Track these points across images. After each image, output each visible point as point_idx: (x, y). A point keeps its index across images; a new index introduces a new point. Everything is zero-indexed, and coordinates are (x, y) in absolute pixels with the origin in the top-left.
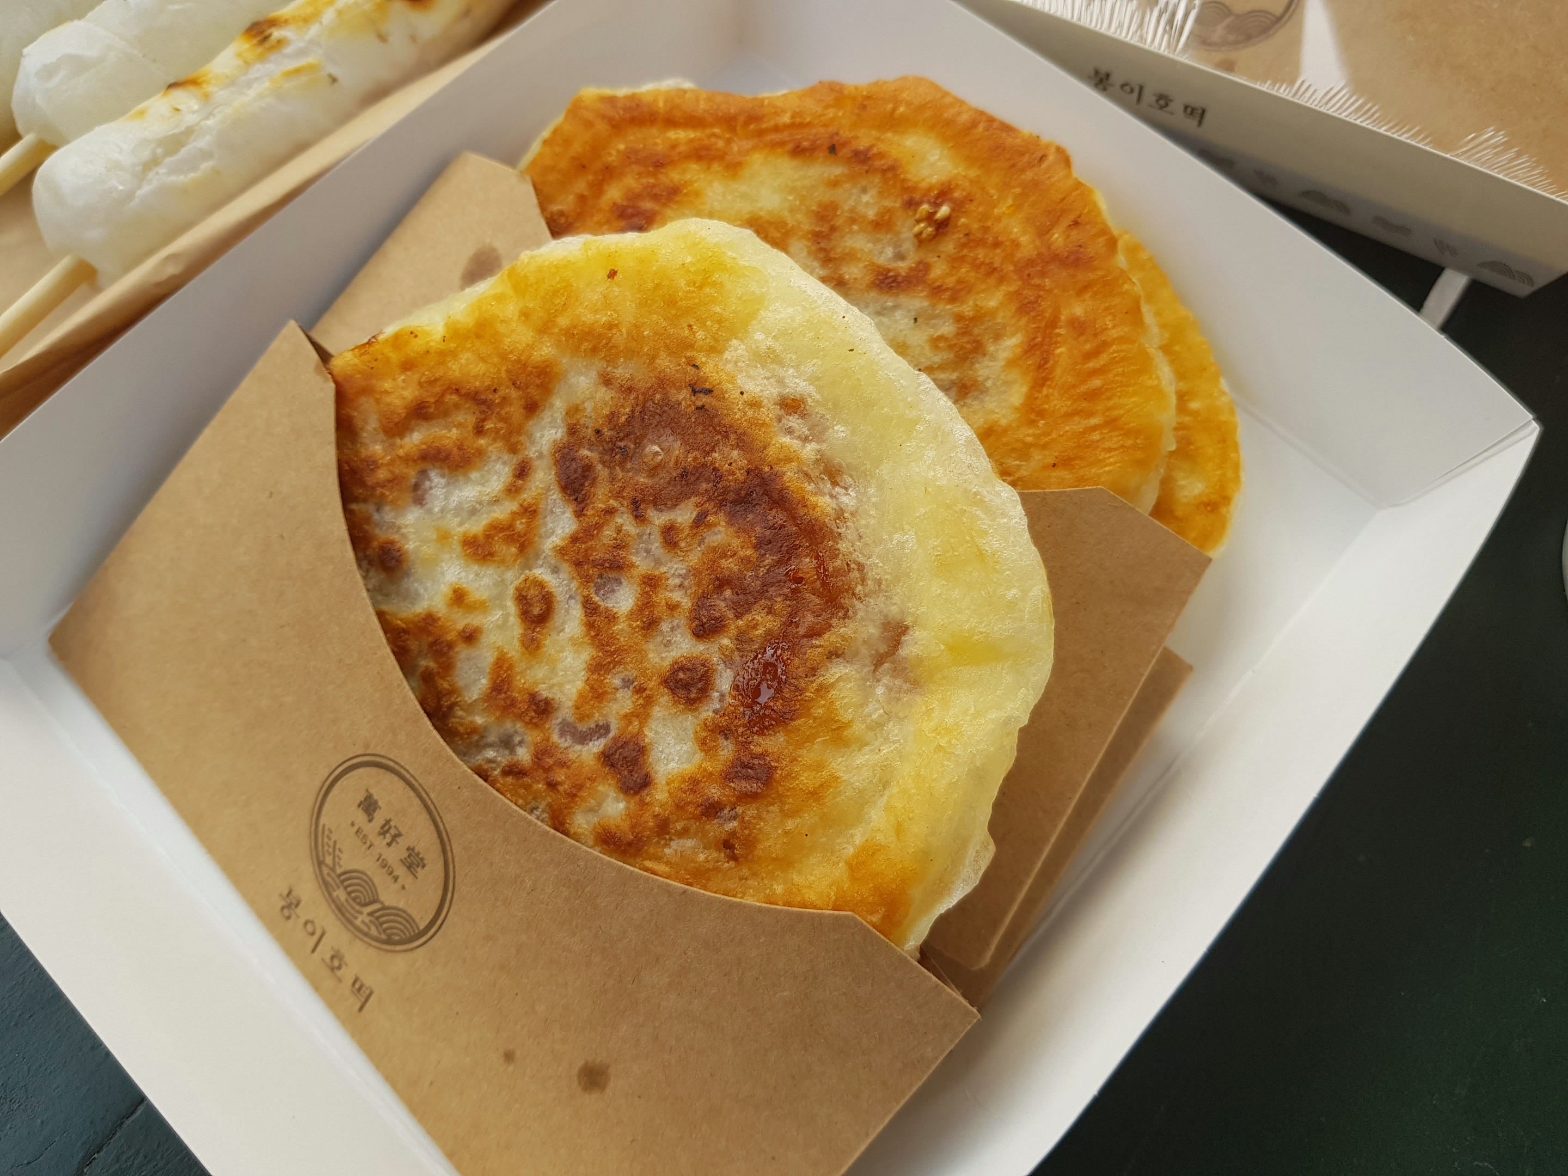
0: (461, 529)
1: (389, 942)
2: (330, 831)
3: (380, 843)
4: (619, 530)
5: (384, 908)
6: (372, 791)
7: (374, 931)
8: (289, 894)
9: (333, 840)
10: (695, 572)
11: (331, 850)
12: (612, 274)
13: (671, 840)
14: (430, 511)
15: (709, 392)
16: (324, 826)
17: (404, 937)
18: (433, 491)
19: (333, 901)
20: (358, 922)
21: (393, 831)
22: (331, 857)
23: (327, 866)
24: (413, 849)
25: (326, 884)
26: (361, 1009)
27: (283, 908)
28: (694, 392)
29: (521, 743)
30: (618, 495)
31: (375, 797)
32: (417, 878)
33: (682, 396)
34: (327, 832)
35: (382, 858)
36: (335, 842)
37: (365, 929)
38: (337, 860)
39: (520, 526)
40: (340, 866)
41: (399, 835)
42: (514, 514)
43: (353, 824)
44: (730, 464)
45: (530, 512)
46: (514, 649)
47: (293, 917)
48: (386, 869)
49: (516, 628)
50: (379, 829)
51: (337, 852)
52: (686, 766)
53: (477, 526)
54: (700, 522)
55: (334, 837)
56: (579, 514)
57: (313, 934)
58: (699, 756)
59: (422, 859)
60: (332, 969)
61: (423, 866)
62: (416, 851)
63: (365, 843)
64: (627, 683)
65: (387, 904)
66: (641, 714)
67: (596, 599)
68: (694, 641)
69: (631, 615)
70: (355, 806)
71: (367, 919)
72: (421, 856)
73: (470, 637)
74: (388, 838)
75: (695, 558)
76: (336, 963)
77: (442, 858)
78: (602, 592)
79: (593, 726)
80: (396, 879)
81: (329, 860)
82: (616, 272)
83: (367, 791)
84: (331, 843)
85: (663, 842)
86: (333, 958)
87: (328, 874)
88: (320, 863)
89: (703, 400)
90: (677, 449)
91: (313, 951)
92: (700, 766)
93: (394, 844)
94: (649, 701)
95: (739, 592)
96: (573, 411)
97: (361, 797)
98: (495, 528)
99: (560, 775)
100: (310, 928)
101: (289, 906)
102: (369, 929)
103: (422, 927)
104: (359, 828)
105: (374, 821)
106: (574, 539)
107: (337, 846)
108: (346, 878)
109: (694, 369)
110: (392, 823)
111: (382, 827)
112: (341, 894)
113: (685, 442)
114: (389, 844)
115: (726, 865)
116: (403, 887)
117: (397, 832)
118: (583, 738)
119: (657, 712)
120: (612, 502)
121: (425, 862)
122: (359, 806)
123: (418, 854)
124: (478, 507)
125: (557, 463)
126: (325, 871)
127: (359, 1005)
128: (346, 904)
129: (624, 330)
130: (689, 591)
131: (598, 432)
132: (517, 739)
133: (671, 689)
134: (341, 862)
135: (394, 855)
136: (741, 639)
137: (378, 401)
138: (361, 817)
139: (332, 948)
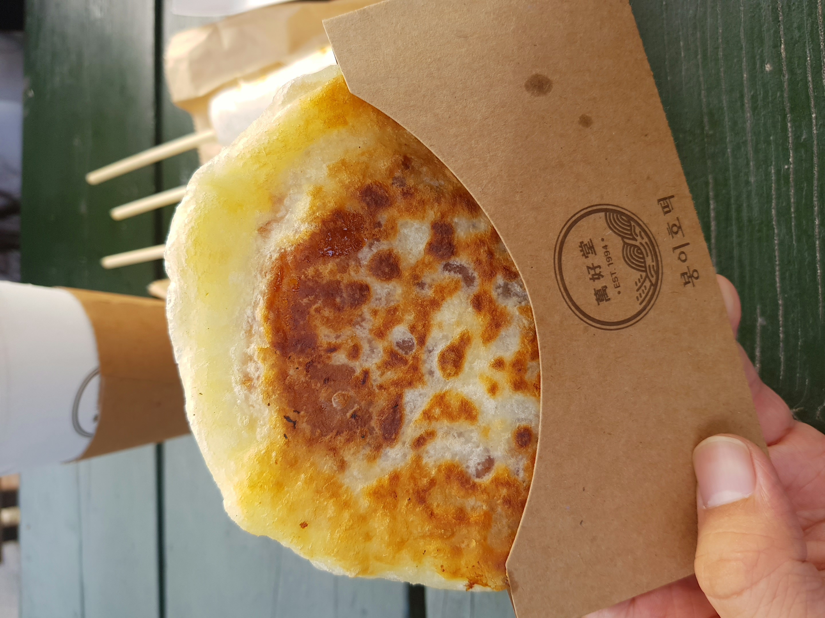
0: (473, 427)
1: (630, 219)
2: (637, 298)
3: (605, 271)
4: (383, 374)
5: (623, 238)
6: (596, 302)
7: (638, 230)
8: (686, 283)
9: (638, 293)
10: (351, 323)
11: (643, 288)
12: (304, 525)
13: (437, 187)
14: (487, 450)
15: (287, 418)
16: (641, 304)
17: (619, 216)
18: (478, 461)
19: (657, 261)
20: (646, 240)
21: (592, 272)
22: (644, 284)
23: (651, 281)
24: (584, 255)
25: (657, 273)
26: (673, 197)
27: (697, 278)
28: (295, 423)
29: (499, 287)
30: (371, 393)
31: (595, 297)
32: (590, 239)
33: (304, 426)
34: (641, 299)
35: (608, 263)
36: (638, 290)
37: (643, 234)
38: (642, 281)
39: (437, 411)
40: (641, 276)
41: (588, 268)
42: (437, 419)
43: (619, 293)
44: (297, 368)
45: (427, 415)
46: (477, 341)
47: (691, 270)
48: (609, 256)
49: (470, 354)
50: (601, 279)
51: (639, 284)
52: (409, 221)
53: (463, 425)
54: (333, 349)
55: (637, 294)
56: (400, 396)
57: (683, 253)
58: (400, 222)
59: (581, 246)
60: (680, 227)
61: (582, 243)
62: (582, 253)
63: (616, 277)
64: (421, 285)
65: (620, 238)
66: (422, 265)
67: (415, 342)
68: (371, 285)
69: (399, 321)
70: (612, 301)
71: (639, 238)
72: (581, 249)
73: (499, 364)
74: (598, 271)
75: (347, 332)
76: (675, 229)
77: (566, 240)
78: (410, 344)
79: (452, 272)
80: (605, 247)
81: (647, 284)
82: (301, 525)
83: (599, 304)
84: (641, 291)
85: (442, 188)
86: (676, 233)
87: (653, 276)
88: (655, 285)
89: (292, 415)
90: (323, 395)
91: (688, 244)
92: (401, 216)
93: (595, 265)
94: (414, 268)
95: (331, 295)
96: (372, 459)
97: (604, 304)
98: (451, 417)
99: (484, 257)
100: (683, 257)
101: (691, 276)
102: (640, 232)
103: (602, 214)
104: (616, 288)
105: (604, 285)
106: (410, 384)
107: (637, 287)
108: (641, 267)
109: (287, 436)
110: (590, 276)
111: (599, 278)
112: (649, 261)
113: (317, 398)
114: (599, 267)
115: (413, 157)
116: (603, 240)
117: (590, 270)
118: (461, 269)
119: (412, 260)
120: (377, 391)
121: (579, 244)
122: (609, 299)
123: (581, 251)
124: (456, 435)
125: (397, 433)
126: (654, 280)
127: (672, 200)
128: (649, 254)
129: (314, 485)
130: (360, 313)
131: (363, 437)
132: (500, 290)
133: (397, 267)
134: (639, 277)
135: (598, 259)
136: (344, 269)
137: (485, 539)
138: (611, 292)
139: (673, 237)
